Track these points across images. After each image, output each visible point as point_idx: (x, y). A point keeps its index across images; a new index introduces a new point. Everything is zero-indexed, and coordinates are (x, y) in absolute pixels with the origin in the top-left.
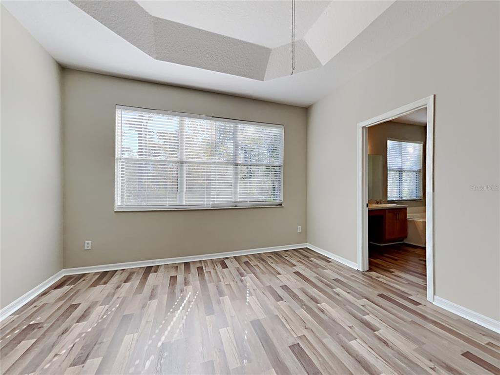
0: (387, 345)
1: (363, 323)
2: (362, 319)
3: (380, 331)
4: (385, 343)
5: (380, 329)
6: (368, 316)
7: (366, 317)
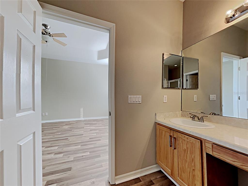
0: (48, 154)
1: (61, 153)
2: (63, 153)
3: (53, 155)
4: (49, 154)
5: (54, 155)
6: (63, 155)
7: (62, 155)
